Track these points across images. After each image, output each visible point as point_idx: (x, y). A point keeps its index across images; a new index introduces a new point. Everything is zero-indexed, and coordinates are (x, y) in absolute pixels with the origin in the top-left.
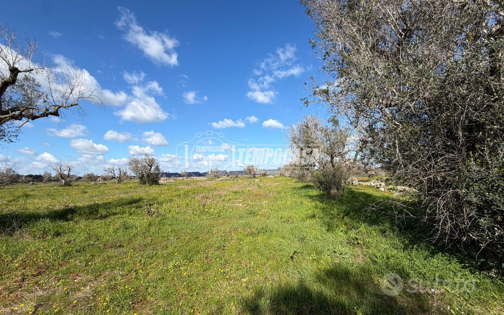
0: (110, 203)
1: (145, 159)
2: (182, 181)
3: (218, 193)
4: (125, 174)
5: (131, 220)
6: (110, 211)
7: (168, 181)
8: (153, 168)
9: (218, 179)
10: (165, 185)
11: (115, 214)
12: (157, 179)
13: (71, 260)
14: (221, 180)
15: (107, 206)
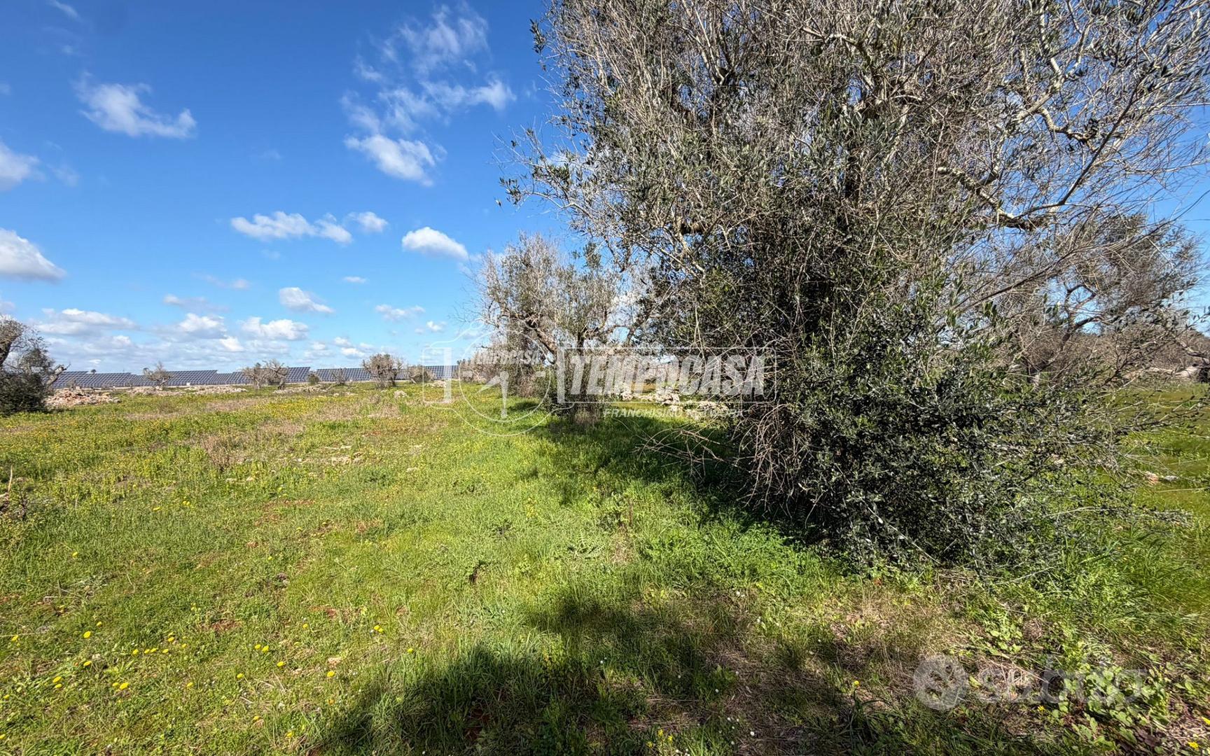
3: (278, 430)
9: (280, 392)
10: (72, 412)
12: (37, 395)
14: (288, 394)
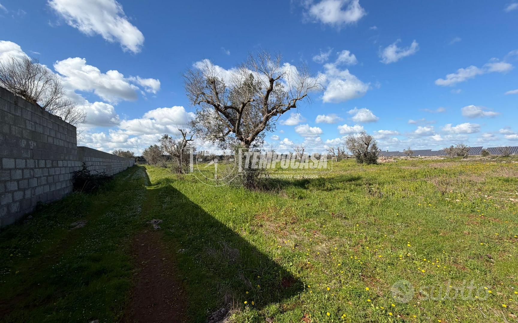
0: (333, 178)
1: (362, 138)
2: (406, 161)
4: (343, 153)
5: (353, 196)
6: (334, 186)
7: (387, 161)
8: (370, 146)
11: (338, 189)
12: (375, 159)
13: (310, 219)
15: (331, 180)
